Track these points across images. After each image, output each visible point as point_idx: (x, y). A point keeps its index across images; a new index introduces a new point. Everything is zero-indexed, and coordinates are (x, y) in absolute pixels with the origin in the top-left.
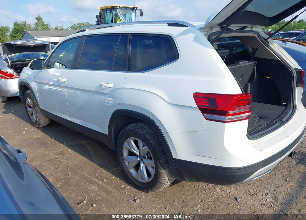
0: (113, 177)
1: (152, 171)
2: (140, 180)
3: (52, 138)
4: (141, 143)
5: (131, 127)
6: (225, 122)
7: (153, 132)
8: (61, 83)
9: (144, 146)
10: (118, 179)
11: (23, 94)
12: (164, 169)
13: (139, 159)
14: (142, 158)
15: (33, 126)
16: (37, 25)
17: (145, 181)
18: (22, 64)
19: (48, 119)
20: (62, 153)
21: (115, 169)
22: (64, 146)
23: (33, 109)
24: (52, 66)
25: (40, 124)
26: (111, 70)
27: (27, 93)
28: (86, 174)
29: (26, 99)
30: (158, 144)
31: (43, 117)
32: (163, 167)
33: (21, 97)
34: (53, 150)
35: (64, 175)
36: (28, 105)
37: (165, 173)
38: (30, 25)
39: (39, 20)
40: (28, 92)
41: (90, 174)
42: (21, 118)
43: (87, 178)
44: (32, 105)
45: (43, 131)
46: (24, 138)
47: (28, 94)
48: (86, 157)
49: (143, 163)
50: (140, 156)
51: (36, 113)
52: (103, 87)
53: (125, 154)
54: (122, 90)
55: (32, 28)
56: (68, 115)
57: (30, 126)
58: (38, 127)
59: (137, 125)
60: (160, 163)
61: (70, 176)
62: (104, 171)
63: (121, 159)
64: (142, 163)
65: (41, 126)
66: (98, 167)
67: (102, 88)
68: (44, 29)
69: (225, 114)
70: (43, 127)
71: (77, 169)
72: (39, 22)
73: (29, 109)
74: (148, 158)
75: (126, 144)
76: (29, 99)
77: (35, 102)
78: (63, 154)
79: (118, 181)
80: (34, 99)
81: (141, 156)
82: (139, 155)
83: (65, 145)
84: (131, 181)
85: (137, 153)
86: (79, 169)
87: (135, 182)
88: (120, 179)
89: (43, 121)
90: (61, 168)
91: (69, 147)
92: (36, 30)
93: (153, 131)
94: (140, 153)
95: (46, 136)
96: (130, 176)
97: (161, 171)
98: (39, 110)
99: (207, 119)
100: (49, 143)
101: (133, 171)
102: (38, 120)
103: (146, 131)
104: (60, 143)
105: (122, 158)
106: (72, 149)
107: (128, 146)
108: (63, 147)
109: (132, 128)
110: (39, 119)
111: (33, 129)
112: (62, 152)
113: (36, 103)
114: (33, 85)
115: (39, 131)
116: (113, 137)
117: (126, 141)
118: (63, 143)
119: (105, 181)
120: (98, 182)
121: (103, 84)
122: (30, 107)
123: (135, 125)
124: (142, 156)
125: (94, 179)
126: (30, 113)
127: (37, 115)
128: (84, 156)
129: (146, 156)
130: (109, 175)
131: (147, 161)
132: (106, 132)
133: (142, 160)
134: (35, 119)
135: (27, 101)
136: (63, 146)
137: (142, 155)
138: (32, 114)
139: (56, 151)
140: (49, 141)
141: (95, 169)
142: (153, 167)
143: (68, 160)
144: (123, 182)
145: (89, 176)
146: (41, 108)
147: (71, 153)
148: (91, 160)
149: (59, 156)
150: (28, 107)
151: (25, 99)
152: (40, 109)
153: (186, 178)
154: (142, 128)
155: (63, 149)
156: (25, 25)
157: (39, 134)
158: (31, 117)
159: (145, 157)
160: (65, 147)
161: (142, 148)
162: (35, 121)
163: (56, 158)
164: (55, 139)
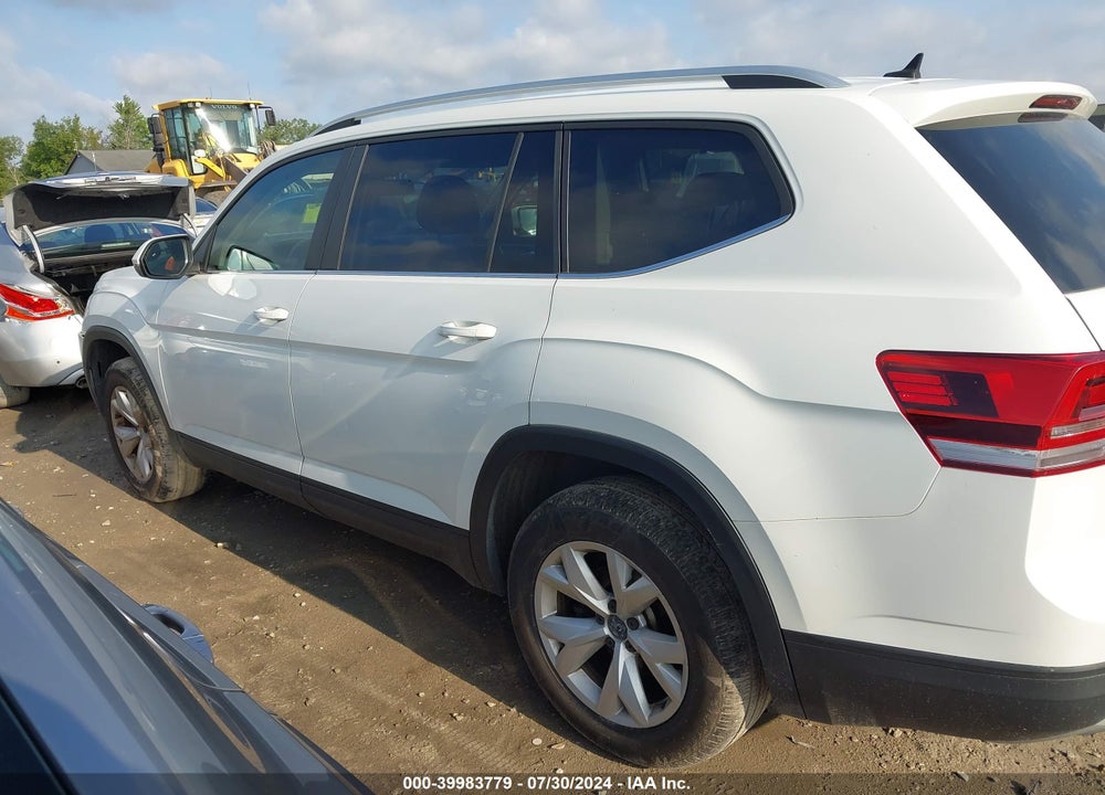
0: (492, 705)
1: (674, 685)
2: (614, 716)
3: (220, 545)
4: (619, 566)
5: (576, 495)
6: (1031, 474)
7: (676, 520)
8: (264, 328)
9: (635, 576)
10: (514, 710)
11: (101, 374)
12: (732, 675)
13: (606, 631)
14: (623, 627)
15: (140, 498)
16: (118, 129)
17: (636, 721)
18: (86, 264)
19: (197, 470)
20: (265, 606)
21: (495, 667)
22: (271, 575)
23: (138, 433)
24: (221, 264)
25: (165, 491)
26: (485, 271)
27: (118, 372)
28: (375, 692)
29: (110, 394)
30: (703, 568)
31: (182, 463)
32: (726, 665)
33: (90, 386)
34: (229, 593)
35: (290, 698)
36: (119, 415)
37: (735, 689)
38: (95, 132)
39: (127, 112)
40: (123, 364)
41: (395, 691)
42: (89, 469)
43: (384, 706)
44: (134, 416)
45: (180, 519)
46: (106, 547)
47: (123, 375)
48: (364, 621)
49: (629, 647)
50: (613, 621)
51: (153, 447)
52: (452, 338)
53: (546, 608)
54: (537, 347)
55: (100, 142)
56: (293, 453)
57: (127, 498)
58: (157, 500)
59: (604, 487)
60: (714, 650)
61: (312, 701)
62: (450, 677)
63: (528, 628)
64: (622, 646)
65: (173, 496)
66: (419, 660)
67: (446, 341)
68: (144, 143)
69: (1030, 437)
70: (179, 500)
71: (338, 671)
72: (126, 121)
73: (122, 433)
74: (649, 626)
75: (549, 570)
76: (122, 395)
77: (151, 403)
78: (271, 611)
79: (512, 720)
80: (148, 392)
81: (617, 619)
82: (607, 612)
83: (276, 573)
84: (574, 719)
85: (601, 605)
86: (345, 669)
87: (594, 723)
88: (518, 711)
89: (182, 478)
90: (270, 668)
91: (292, 578)
92: (114, 147)
93: (674, 516)
94: (612, 605)
95: (196, 537)
96: (566, 698)
97: (717, 682)
98: (164, 436)
99: (945, 463)
100: (209, 566)
101: (579, 681)
102: (160, 474)
103: (645, 514)
104: (254, 563)
105: (531, 624)
106: (305, 588)
107: (560, 577)
108: (265, 582)
109: (580, 503)
110: (165, 472)
111: (141, 509)
112: (265, 599)
113: (155, 409)
114: (146, 340)
115: (164, 517)
116: (489, 541)
117: (554, 555)
118: (264, 564)
119: (459, 718)
120: (432, 725)
121: (451, 325)
122: (128, 424)
123: (593, 491)
124: (620, 617)
125: (415, 713)
126: (125, 449)
127: (158, 454)
128: (359, 614)
129: (640, 618)
130: (471, 693)
131: (646, 640)
132: (462, 521)
133: (623, 636)
134: (147, 471)
135: (114, 402)
136: (265, 575)
137: (623, 613)
138: (135, 451)
139: (241, 599)
140: (207, 556)
141: (411, 672)
142: (678, 668)
143: (293, 633)
144: (534, 726)
145: (391, 701)
146: (177, 426)
147: (304, 604)
148: (390, 632)
149: (256, 618)
150: (119, 424)
151: (108, 394)
152: (171, 432)
153: (832, 712)
154: (624, 504)
155: (268, 587)
156: (75, 130)
157: (166, 530)
158: (129, 462)
159: (637, 621)
160: (276, 578)
161: (628, 585)
162: (146, 479)
163: (244, 628)
164: (231, 547)
